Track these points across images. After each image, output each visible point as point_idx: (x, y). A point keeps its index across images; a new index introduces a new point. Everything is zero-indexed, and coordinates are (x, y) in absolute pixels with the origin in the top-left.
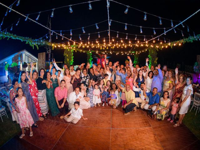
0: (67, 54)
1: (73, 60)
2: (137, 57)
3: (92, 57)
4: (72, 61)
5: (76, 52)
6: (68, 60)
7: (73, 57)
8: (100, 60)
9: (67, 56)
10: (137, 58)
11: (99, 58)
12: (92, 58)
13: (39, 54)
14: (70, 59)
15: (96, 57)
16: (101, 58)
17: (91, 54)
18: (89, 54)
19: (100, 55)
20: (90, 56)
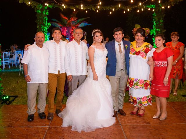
2: (159, 19)
3: (48, 21)
8: (66, 30)
10: (161, 21)
11: (64, 25)
12: (49, 24)
15: (57, 24)
16: (70, 26)
17: (45, 13)
18: (40, 12)
19: (67, 19)
20: (44, 17)
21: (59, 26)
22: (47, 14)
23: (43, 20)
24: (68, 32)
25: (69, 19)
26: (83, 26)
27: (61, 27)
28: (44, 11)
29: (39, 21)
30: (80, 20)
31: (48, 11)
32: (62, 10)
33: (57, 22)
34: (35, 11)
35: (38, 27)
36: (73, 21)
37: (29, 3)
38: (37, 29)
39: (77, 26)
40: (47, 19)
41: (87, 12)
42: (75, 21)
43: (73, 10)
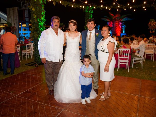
0: (34, 6)
1: (45, 18)
4: (43, 18)
5: (55, 5)
6: (35, 17)
7: (44, 12)
9: (33, 9)
13: (7, 9)
14: (39, 16)
15: (106, 19)
16: (115, 20)
17: (91, 12)
18: (87, 11)
19: (113, 15)
20: (89, 15)
21: (108, 20)
22: (92, 12)
23: (89, 16)
24: (113, 25)
25: (115, 16)
26: (125, 20)
27: (109, 21)
28: (90, 10)
29: (86, 17)
30: (123, 16)
31: (93, 10)
32: (102, 9)
33: (106, 18)
34: (84, 11)
35: (85, 21)
36: (118, 17)
37: (73, 6)
38: (85, 22)
39: (120, 20)
40: (91, 16)
41: (118, 10)
42: (119, 17)
43: (109, 9)
